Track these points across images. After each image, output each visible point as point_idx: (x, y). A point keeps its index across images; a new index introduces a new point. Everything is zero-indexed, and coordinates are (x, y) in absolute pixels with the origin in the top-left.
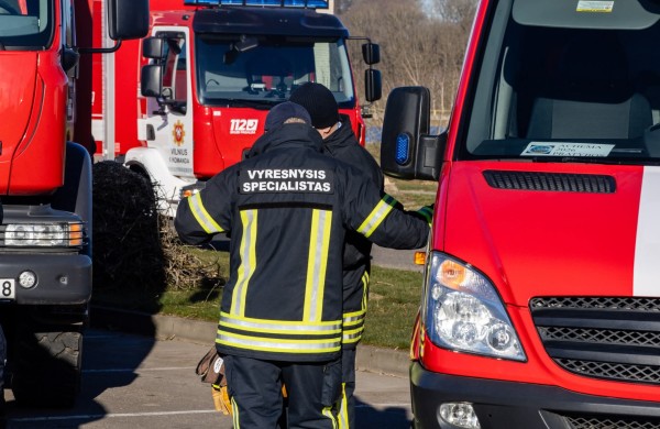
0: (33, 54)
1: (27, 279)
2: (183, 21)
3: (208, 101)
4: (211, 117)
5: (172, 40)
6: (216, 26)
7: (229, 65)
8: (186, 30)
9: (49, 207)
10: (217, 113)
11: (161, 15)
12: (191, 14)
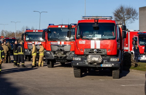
0: (113, 40)
1: (113, 64)
2: (137, 36)
3: (140, 45)
4: (140, 47)
5: (136, 38)
6: (141, 36)
7: (143, 41)
8: (137, 37)
9: (115, 57)
10: (141, 46)
11: (135, 35)
12: (138, 35)
